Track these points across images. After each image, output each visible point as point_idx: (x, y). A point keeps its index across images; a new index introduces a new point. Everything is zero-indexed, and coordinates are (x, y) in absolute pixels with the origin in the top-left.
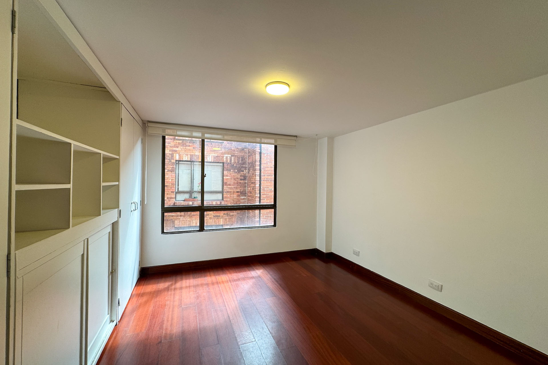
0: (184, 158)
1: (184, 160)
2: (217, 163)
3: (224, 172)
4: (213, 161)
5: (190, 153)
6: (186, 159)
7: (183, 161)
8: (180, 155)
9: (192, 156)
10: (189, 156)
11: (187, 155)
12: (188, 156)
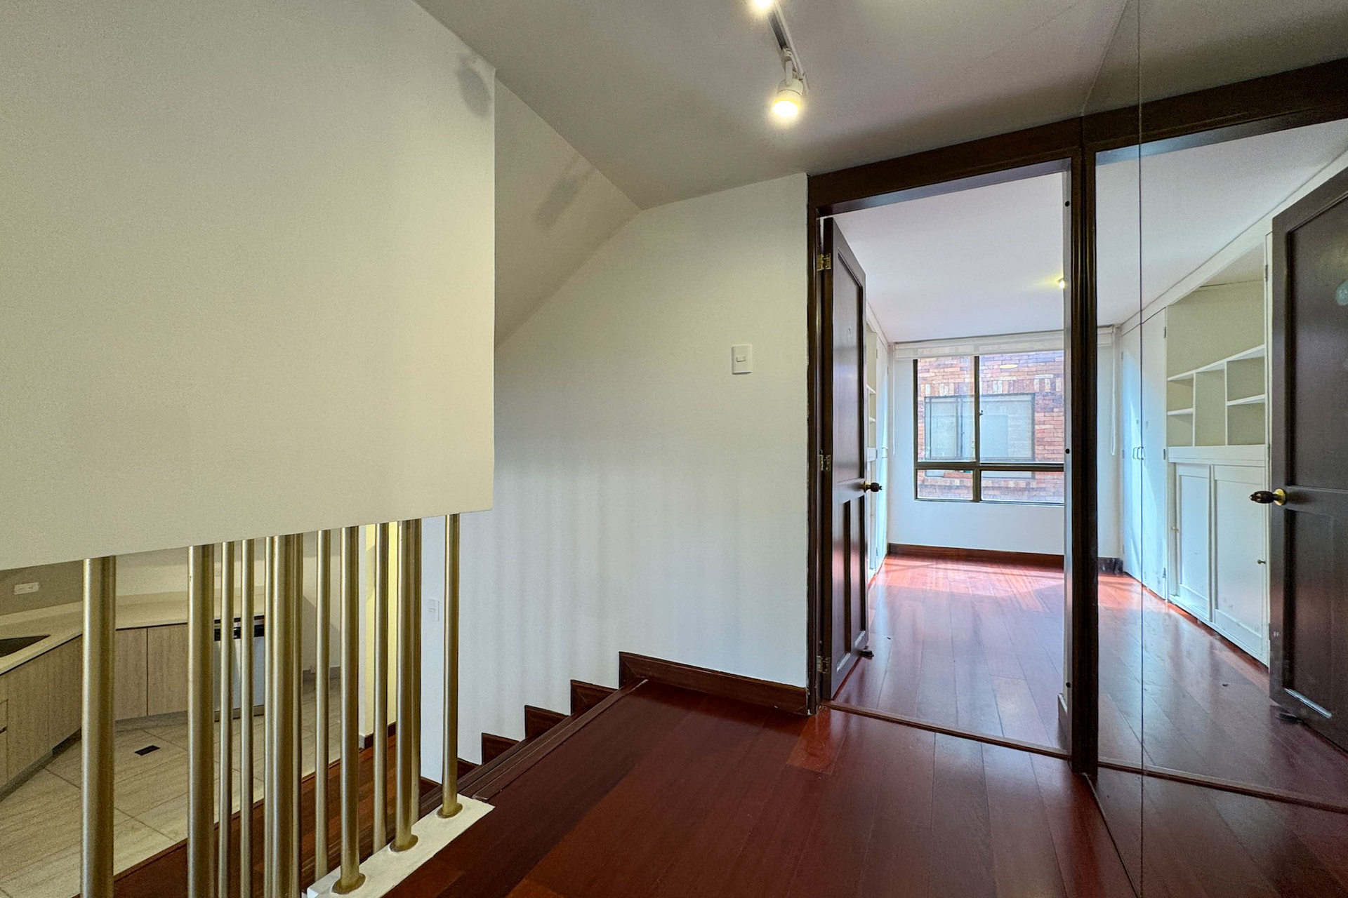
0: (941, 392)
1: (941, 395)
2: (1017, 394)
3: (1036, 414)
4: (1006, 392)
5: (952, 381)
6: (946, 393)
7: (940, 397)
8: (932, 387)
9: (957, 386)
10: (952, 386)
11: (948, 384)
12: (948, 386)
